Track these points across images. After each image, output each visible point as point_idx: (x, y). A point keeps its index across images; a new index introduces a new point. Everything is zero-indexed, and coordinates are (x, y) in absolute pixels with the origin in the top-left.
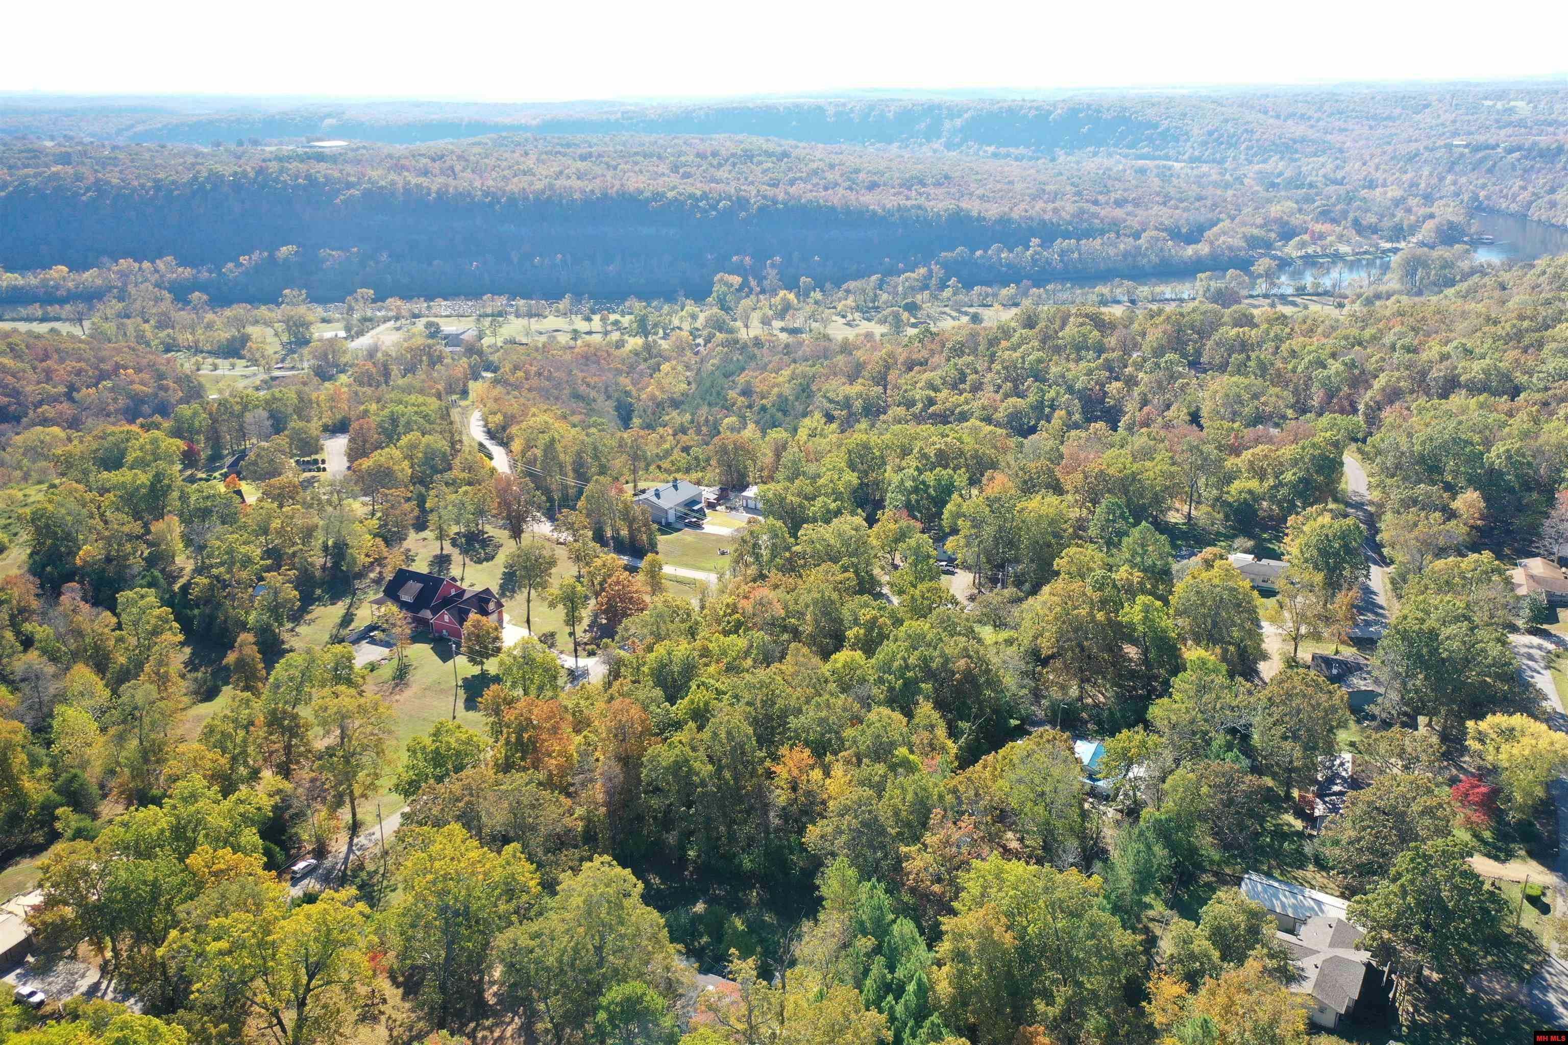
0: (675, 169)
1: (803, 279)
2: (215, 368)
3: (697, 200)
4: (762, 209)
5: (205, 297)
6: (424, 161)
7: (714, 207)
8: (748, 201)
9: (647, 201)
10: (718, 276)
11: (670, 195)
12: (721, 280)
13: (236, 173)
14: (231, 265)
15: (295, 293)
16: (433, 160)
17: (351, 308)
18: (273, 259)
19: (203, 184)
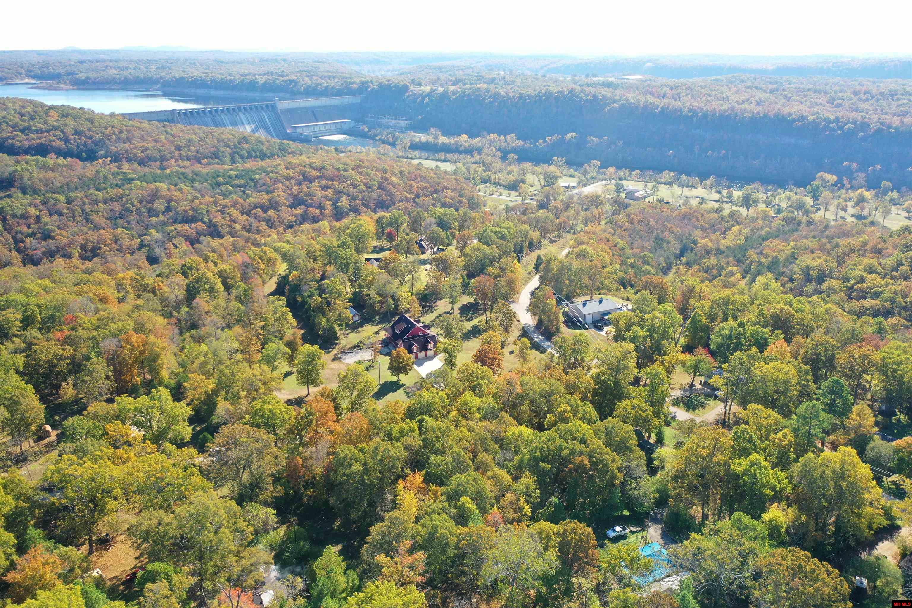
0: (831, 101)
1: (884, 182)
2: (501, 194)
3: (830, 122)
4: (878, 131)
5: (516, 157)
6: (665, 89)
7: (841, 128)
8: (869, 126)
9: (794, 121)
10: (820, 174)
11: (811, 118)
12: (821, 177)
13: (558, 92)
14: (541, 141)
15: (560, 159)
16: (672, 89)
17: (585, 171)
18: (563, 139)
19: (542, 97)
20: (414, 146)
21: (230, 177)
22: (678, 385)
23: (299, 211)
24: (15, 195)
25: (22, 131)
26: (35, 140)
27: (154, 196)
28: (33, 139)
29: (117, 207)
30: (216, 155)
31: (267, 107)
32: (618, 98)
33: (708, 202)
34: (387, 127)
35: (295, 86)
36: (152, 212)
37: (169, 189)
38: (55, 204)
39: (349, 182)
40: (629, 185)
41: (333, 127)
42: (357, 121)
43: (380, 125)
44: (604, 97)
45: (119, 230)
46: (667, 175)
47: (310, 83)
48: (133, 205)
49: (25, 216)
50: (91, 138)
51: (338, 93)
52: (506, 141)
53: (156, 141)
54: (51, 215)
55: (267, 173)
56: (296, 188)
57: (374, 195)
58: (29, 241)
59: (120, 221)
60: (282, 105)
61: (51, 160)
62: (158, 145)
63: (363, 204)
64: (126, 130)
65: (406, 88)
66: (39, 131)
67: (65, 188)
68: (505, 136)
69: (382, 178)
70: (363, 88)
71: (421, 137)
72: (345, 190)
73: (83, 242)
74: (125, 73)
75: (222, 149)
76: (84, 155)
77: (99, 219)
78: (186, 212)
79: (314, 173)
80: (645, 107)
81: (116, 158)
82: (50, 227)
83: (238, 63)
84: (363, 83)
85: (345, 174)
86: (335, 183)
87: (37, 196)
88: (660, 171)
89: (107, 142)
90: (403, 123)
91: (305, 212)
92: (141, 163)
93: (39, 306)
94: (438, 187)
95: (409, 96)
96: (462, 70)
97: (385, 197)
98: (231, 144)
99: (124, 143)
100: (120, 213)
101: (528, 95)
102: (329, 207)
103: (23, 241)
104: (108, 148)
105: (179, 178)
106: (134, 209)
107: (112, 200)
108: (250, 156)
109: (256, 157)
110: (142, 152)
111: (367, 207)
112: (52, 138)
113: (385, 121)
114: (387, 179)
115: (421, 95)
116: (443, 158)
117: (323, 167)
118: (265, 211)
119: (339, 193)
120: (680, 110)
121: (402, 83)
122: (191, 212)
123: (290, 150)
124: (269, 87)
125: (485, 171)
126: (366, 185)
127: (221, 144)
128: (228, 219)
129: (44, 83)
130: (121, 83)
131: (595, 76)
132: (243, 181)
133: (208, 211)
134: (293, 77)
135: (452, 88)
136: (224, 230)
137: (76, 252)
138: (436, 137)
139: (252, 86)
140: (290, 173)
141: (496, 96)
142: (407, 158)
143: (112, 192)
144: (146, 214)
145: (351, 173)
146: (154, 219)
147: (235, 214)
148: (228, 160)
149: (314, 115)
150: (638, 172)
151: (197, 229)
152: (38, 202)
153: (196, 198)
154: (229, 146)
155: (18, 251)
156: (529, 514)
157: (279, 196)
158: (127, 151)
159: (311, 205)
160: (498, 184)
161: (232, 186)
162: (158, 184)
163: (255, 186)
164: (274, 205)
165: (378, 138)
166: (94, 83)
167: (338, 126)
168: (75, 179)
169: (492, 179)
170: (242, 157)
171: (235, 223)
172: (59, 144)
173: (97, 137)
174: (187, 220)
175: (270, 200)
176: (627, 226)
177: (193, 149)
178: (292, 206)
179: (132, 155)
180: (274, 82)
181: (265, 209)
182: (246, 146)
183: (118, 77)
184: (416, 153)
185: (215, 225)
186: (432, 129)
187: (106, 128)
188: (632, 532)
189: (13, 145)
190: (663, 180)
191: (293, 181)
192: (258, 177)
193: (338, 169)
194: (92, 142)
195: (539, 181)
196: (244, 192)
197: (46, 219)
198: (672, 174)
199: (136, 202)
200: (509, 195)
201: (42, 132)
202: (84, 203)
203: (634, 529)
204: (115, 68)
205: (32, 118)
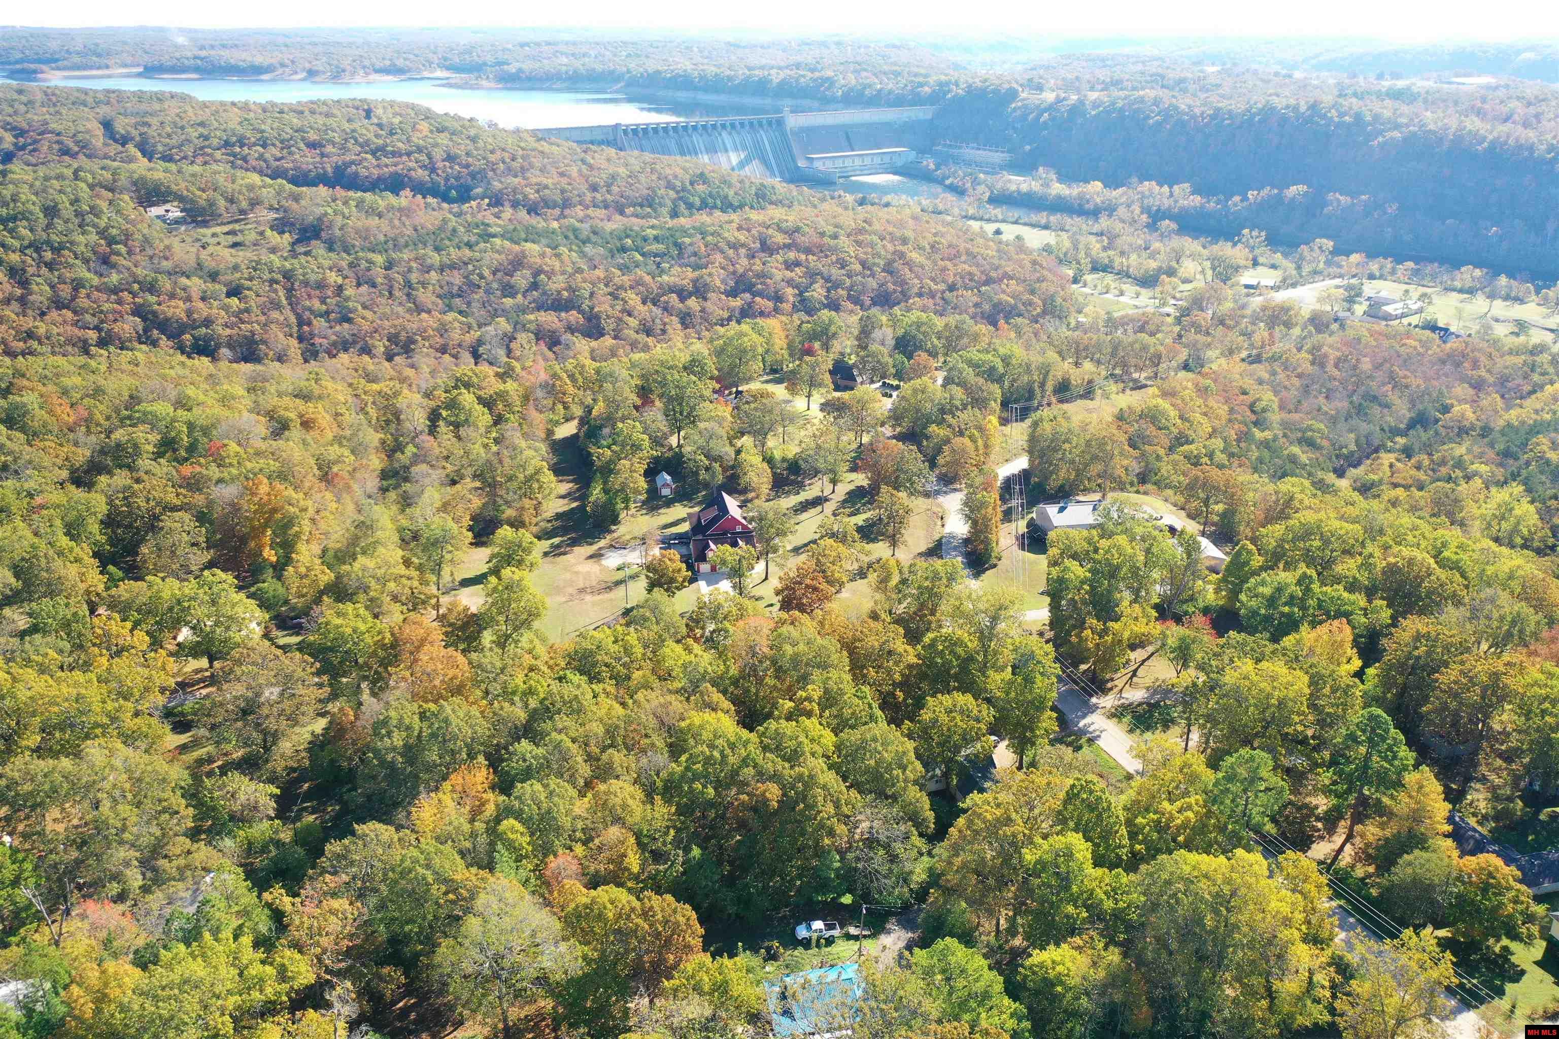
2: (1122, 293)
5: (1175, 226)
6: (1519, 104)
13: (1287, 107)
14: (1237, 198)
15: (1255, 233)
16: (1529, 104)
17: (1302, 258)
18: (1279, 199)
19: (1255, 115)
20: (1000, 199)
21: (645, 239)
22: (1148, 681)
23: (737, 303)
24: (314, 252)
25: (374, 153)
26: (390, 166)
27: (518, 263)
28: (387, 166)
29: (457, 279)
30: (649, 202)
31: (770, 123)
32: (1404, 120)
33: (1532, 331)
34: (968, 164)
35: (828, 89)
36: (509, 290)
37: (543, 255)
38: (368, 269)
39: (834, 258)
40: (1384, 289)
41: (877, 160)
42: (922, 151)
43: (957, 160)
44: (1376, 117)
45: (451, 316)
46: (1469, 274)
47: (853, 82)
48: (482, 277)
49: (321, 285)
50: (467, 166)
51: (899, 101)
52: (1171, 195)
53: (562, 174)
54: (359, 285)
55: (704, 234)
56: (744, 262)
57: (872, 283)
58: (320, 324)
59: (458, 301)
60: (793, 121)
61: (405, 198)
62: (564, 181)
63: (849, 297)
64: (523, 157)
65: (1012, 94)
66: (396, 154)
67: (391, 244)
68: (1171, 187)
69: (894, 253)
70: (938, 96)
71: (1018, 183)
72: (825, 270)
73: (392, 331)
74: (578, 64)
75: (661, 192)
76: (454, 193)
77: (426, 297)
78: (559, 292)
79: (780, 238)
80: (1458, 139)
81: (497, 201)
82: (351, 304)
83: (762, 47)
84: (941, 84)
85: (832, 242)
86: (810, 257)
87: (344, 255)
88: (1456, 264)
89: (490, 174)
90: (997, 157)
91: (750, 305)
92: (533, 210)
93: (191, 426)
94: (993, 274)
95: (1015, 109)
96: (1143, 62)
97: (891, 287)
98: (678, 184)
99: (516, 176)
100: (460, 288)
101: (1230, 112)
102: (791, 299)
103: (309, 324)
104: (489, 183)
105: (566, 237)
106: (483, 283)
107: (453, 267)
108: (704, 205)
109: (715, 207)
110: (538, 191)
111: (856, 301)
112: (412, 164)
113: (969, 152)
114: (902, 255)
115: (1038, 107)
116: (1043, 221)
117: (797, 230)
118: (682, 299)
119: (812, 275)
120: (1531, 148)
121: (1006, 86)
122: (565, 294)
123: (774, 198)
124: (787, 90)
125: (1105, 249)
126: (863, 264)
127: (662, 183)
128: (619, 308)
129: (456, 77)
130: (570, 78)
131: (1396, 76)
132: (661, 247)
133: (592, 294)
134: (829, 73)
135: (1093, 96)
136: (609, 325)
137: (380, 347)
138: (1047, 185)
139: (761, 87)
140: (742, 237)
141: (1168, 113)
142: (981, 219)
143: (454, 254)
144: (499, 293)
145: (844, 242)
146: (508, 302)
147: (633, 299)
148: (664, 211)
149: (848, 138)
150: (1410, 264)
151: (569, 322)
152: (344, 264)
153: (579, 271)
154: (673, 188)
155: (301, 339)
156: (635, 869)
157: (710, 275)
158: (514, 191)
159: (760, 294)
160: (1124, 274)
161: (643, 255)
162: (528, 245)
163: (680, 255)
164: (700, 290)
165: (948, 182)
166: (529, 79)
167: (887, 159)
168: (409, 231)
169: (1116, 265)
170: (690, 206)
171: (630, 315)
172: (421, 174)
173: (480, 164)
174: (559, 305)
175: (695, 281)
176: (1307, 367)
177: (615, 189)
178: (733, 293)
179: (520, 197)
180: (797, 80)
181: (683, 295)
182: (700, 188)
183: (564, 69)
184: (998, 212)
185: (597, 317)
186: (1041, 169)
187: (492, 152)
188: (848, 937)
189: (356, 174)
190: (1458, 284)
191: (743, 251)
192: (687, 240)
193: (822, 234)
194: (469, 174)
195: (1203, 272)
196: (658, 265)
197: (349, 292)
198: (1478, 273)
199: (486, 273)
200: (1138, 295)
201: (401, 156)
202: (410, 270)
203: (853, 931)
204: (567, 55)
205: (392, 133)
